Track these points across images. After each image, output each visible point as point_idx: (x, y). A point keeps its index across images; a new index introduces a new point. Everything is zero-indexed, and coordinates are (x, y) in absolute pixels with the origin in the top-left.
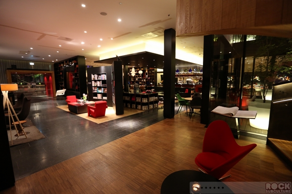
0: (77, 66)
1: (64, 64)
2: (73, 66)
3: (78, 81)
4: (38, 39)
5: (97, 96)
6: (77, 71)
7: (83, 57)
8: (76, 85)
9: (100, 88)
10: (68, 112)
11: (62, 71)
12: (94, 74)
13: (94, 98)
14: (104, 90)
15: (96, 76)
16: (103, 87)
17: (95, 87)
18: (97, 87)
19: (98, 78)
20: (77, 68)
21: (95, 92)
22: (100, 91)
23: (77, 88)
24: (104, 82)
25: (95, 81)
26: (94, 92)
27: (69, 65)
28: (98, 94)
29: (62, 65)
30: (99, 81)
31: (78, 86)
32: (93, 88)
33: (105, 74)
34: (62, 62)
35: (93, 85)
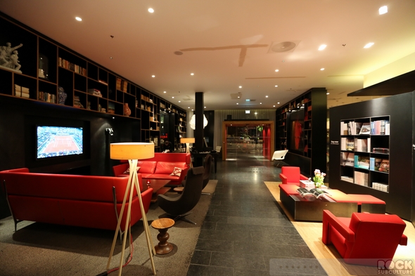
0: (310, 109)
1: (288, 109)
2: (302, 110)
3: (309, 137)
4: (241, 64)
5: (352, 176)
6: (309, 119)
7: (323, 90)
8: (306, 144)
9: (364, 156)
10: (276, 203)
11: (285, 121)
12: (347, 122)
13: (344, 178)
14: (378, 165)
15: (354, 125)
16: (373, 156)
17: (348, 152)
18: (354, 152)
19: (358, 130)
20: (310, 112)
21: (348, 164)
22: (364, 165)
23: (306, 149)
24: (378, 141)
25: (351, 138)
26: (343, 164)
27: (296, 109)
28: (356, 172)
29: (286, 110)
30: (364, 137)
31: (309, 147)
32: (344, 156)
33: (386, 119)
34: (286, 106)
35: (344, 148)
